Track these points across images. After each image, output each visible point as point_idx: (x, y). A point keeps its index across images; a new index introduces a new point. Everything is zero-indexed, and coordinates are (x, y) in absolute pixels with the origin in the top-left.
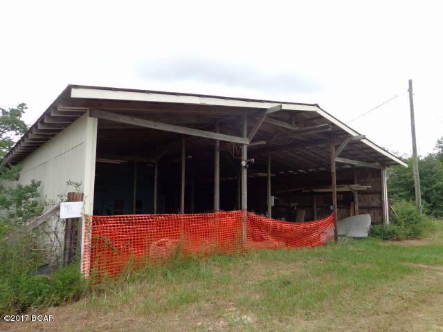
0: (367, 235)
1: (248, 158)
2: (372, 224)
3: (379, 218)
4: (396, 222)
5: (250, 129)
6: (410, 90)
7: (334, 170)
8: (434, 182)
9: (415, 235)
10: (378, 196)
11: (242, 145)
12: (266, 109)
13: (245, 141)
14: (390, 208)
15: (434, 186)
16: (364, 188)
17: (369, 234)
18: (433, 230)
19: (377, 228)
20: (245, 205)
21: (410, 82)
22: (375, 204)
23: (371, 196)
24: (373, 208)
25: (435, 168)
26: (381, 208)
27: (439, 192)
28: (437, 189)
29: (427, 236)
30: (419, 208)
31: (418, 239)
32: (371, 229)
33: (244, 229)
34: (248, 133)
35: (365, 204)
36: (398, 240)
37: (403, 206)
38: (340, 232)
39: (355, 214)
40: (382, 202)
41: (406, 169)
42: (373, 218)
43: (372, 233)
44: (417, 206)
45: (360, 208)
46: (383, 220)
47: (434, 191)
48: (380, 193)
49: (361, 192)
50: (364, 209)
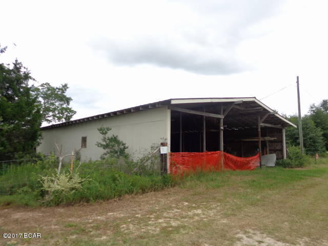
0: (274, 165)
1: (224, 125)
2: (277, 159)
3: (280, 156)
4: (290, 158)
5: (224, 111)
6: (298, 82)
7: (259, 130)
8: (308, 134)
9: (301, 165)
10: (280, 143)
11: (221, 118)
12: (234, 102)
13: (222, 117)
14: (286, 151)
15: (308, 137)
16: (272, 139)
17: (276, 165)
18: (309, 163)
19: (281, 161)
20: (222, 148)
21: (298, 78)
22: (278, 148)
23: (276, 144)
24: (277, 150)
25: (309, 125)
26: (282, 150)
27: (311, 140)
28: (310, 138)
29: (306, 166)
30: (302, 150)
31: (302, 167)
32: (276, 162)
33: (222, 160)
34: (223, 113)
35: (273, 148)
36: (292, 168)
37: (294, 149)
38: (262, 164)
39: (267, 154)
40: (282, 147)
41: (296, 129)
42: (277, 155)
43: (277, 164)
44: (301, 150)
45: (269, 150)
46: (283, 157)
47: (308, 140)
48: (282, 142)
49: (270, 141)
50: (272, 151)
